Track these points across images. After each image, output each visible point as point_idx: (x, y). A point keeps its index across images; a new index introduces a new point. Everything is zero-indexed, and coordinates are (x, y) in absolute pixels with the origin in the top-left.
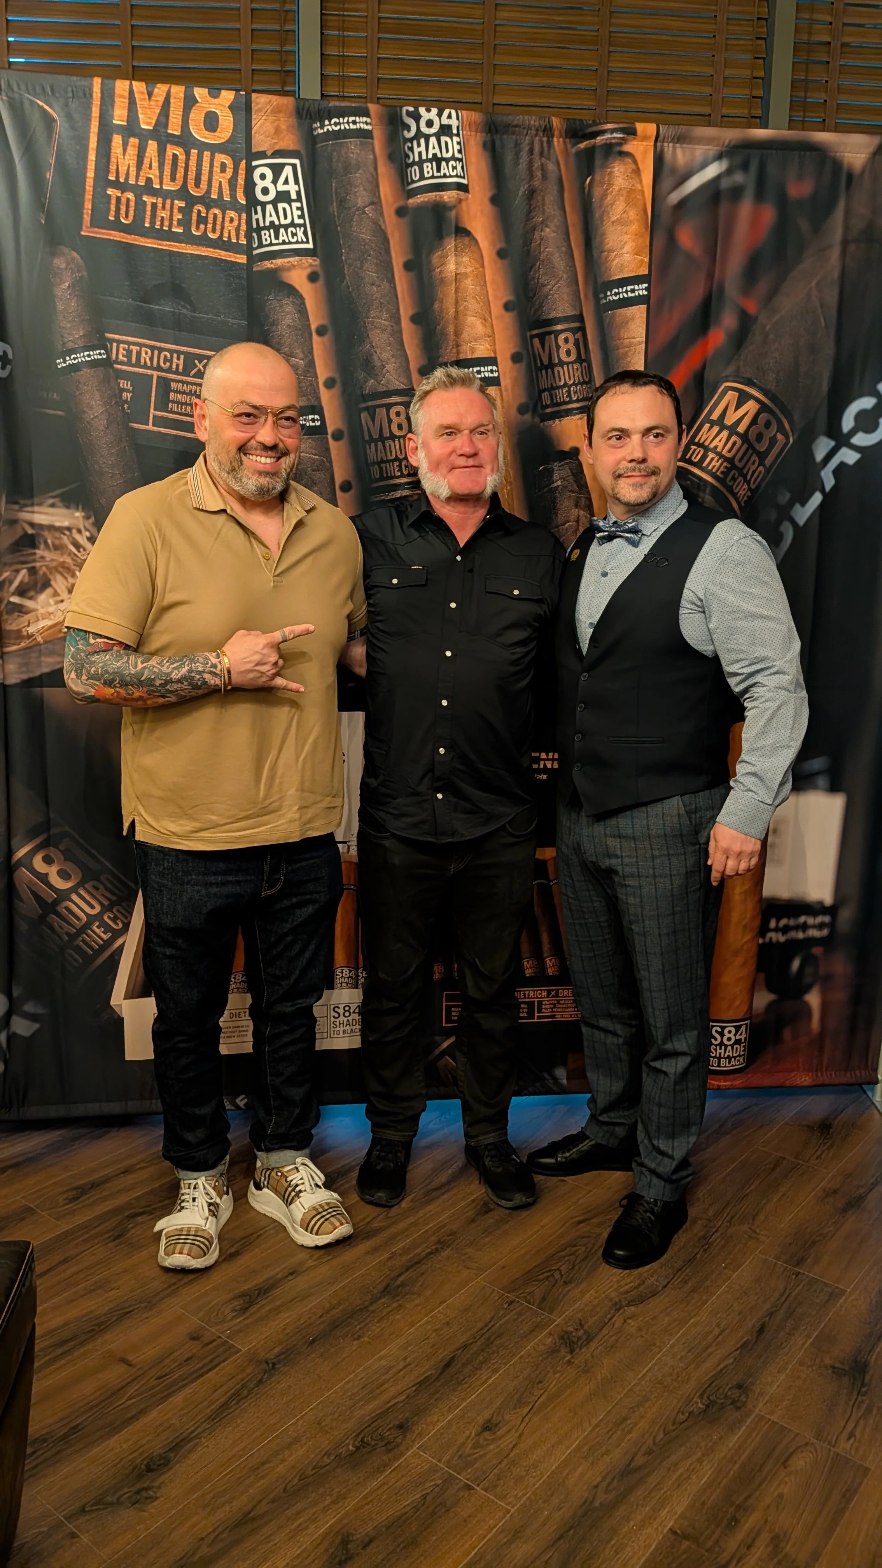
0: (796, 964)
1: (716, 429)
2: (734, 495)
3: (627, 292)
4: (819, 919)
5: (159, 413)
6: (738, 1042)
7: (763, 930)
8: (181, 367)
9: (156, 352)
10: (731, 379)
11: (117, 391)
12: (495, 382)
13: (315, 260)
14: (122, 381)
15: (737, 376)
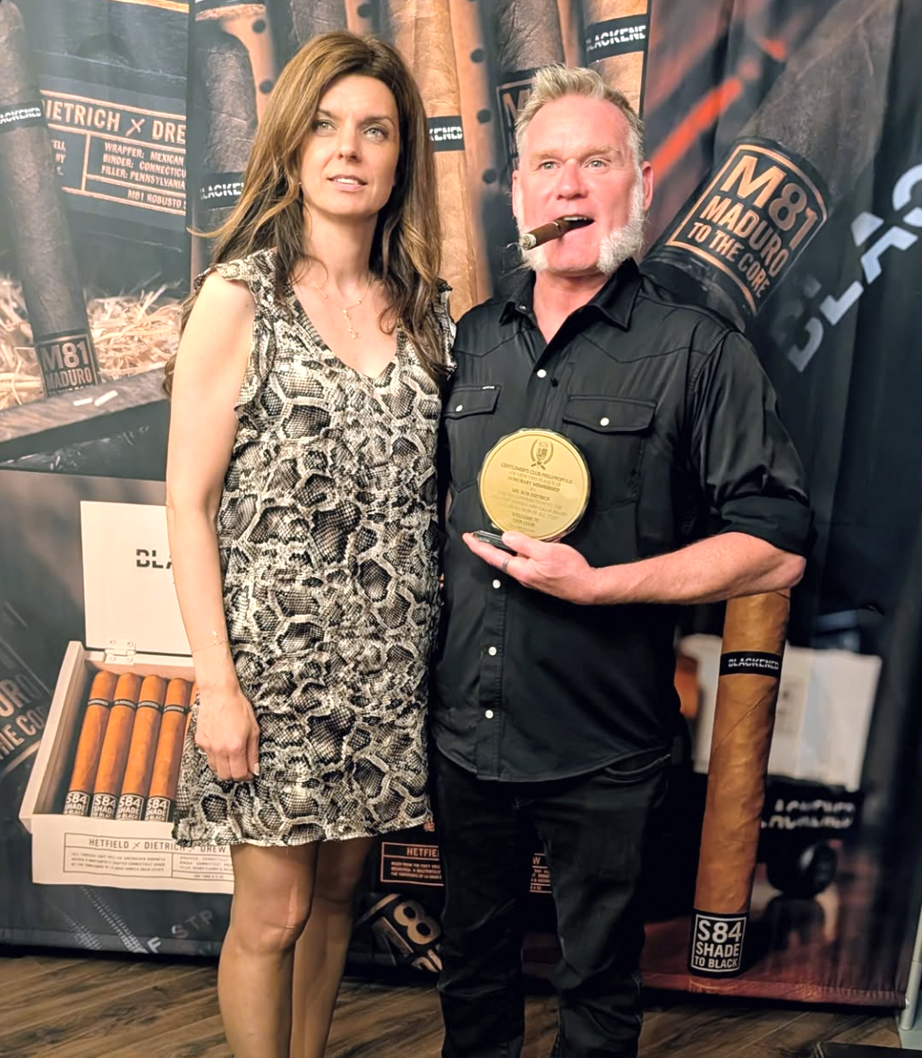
0: (807, 857)
1: (727, 202)
2: (748, 284)
3: (619, 36)
4: (839, 807)
5: (92, 177)
6: (731, 941)
7: (767, 812)
8: (116, 127)
9: (91, 110)
10: (747, 140)
11: (50, 152)
12: (457, 145)
13: (261, 8)
14: (55, 142)
15: (755, 137)
